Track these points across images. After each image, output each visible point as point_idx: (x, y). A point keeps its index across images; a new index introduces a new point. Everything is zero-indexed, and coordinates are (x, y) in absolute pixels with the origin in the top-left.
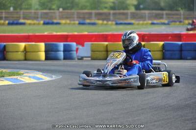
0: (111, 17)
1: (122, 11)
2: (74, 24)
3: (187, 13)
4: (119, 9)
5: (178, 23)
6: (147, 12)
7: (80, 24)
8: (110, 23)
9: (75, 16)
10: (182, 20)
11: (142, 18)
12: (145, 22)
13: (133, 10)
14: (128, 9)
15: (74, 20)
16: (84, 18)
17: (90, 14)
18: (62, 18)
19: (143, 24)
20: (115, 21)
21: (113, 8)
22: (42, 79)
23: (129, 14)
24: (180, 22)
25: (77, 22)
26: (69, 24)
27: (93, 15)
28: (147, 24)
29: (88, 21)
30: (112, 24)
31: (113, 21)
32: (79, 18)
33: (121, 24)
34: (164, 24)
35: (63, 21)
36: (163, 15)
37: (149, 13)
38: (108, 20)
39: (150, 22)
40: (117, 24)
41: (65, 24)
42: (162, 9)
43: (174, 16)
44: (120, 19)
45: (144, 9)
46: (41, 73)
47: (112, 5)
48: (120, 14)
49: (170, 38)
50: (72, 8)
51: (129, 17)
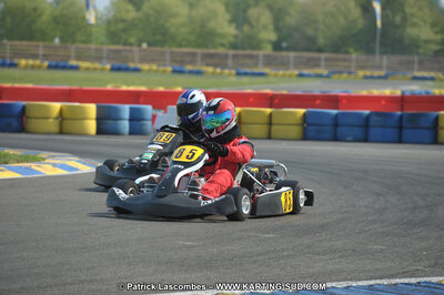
0: (230, 62)
1: (248, 52)
2: (164, 72)
3: (364, 57)
4: (243, 49)
5: (345, 76)
6: (292, 54)
7: (174, 71)
8: (226, 71)
9: (168, 58)
10: (353, 70)
11: (284, 64)
12: (288, 73)
13: (268, 50)
14: (260, 48)
15: (165, 65)
16: (183, 63)
17: (194, 55)
18: (143, 60)
19: (284, 76)
20: (236, 69)
21: (234, 46)
22: (76, 169)
23: (261, 58)
24: (350, 73)
25: (170, 69)
26: (156, 71)
27: (199, 58)
28: (290, 76)
29: (189, 67)
30: (230, 75)
31: (232, 68)
32: (173, 60)
33: (246, 74)
34: (320, 76)
35: (145, 67)
36: (319, 59)
37: (296, 57)
38: (224, 66)
39: (296, 72)
40: (238, 74)
41: (149, 71)
42: (320, 50)
43: (340, 64)
44: (244, 65)
45: (287, 49)
46: (77, 159)
47: (232, 39)
48: (245, 56)
49: (318, 102)
50: (163, 43)
51: (261, 62)
